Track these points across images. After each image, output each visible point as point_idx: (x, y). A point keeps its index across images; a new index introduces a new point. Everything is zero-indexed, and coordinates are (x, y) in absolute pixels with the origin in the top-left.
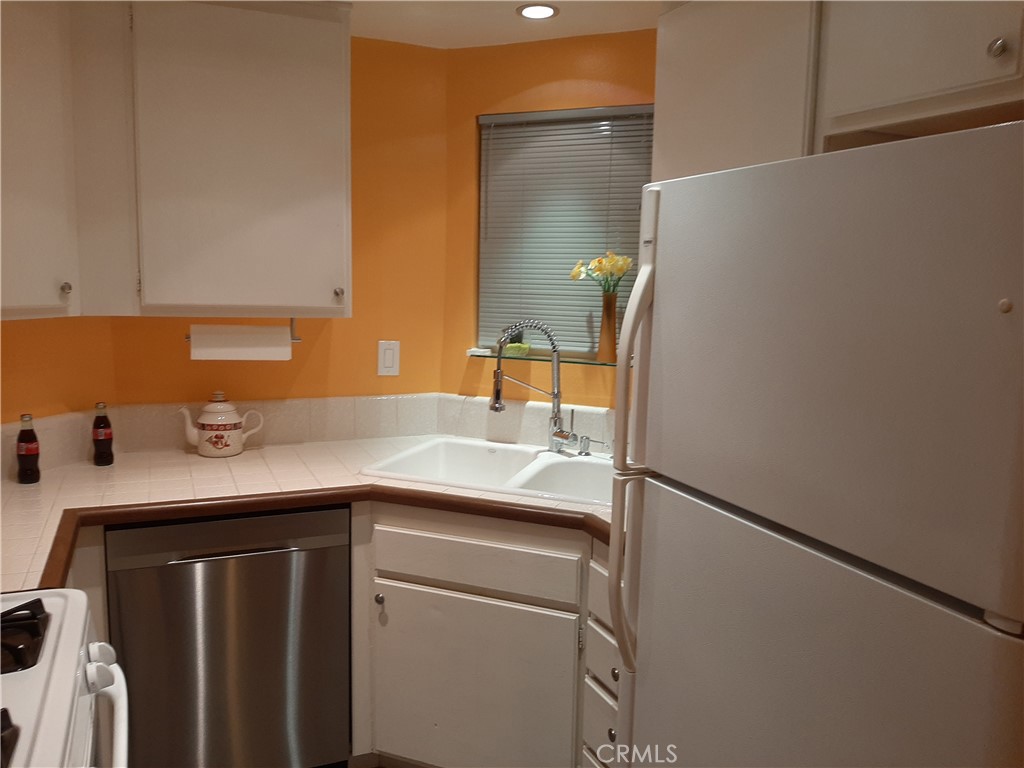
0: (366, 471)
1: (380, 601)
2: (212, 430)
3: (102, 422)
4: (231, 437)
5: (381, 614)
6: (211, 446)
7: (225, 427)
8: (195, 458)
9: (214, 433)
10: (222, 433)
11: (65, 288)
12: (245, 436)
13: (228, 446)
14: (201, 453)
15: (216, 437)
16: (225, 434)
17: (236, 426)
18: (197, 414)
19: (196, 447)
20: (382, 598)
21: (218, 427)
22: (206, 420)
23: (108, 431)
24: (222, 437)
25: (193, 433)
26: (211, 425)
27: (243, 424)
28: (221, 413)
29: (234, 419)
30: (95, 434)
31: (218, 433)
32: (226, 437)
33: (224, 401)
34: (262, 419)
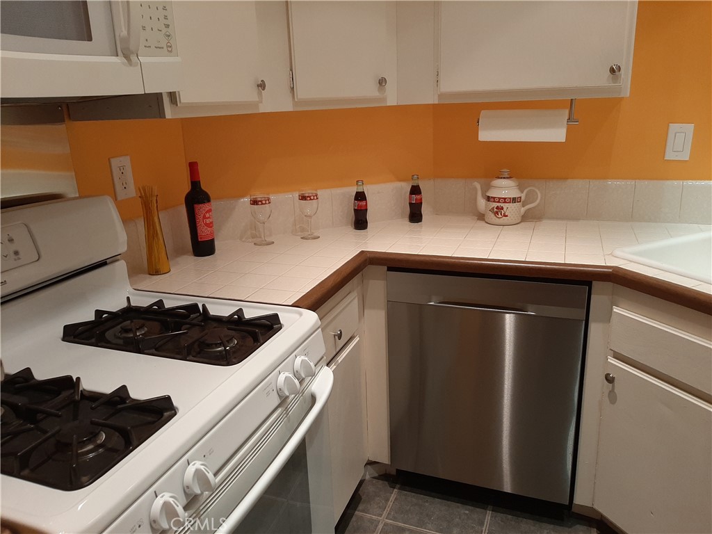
0: (617, 253)
1: (609, 379)
2: (494, 202)
3: (415, 190)
4: (509, 208)
5: (610, 392)
6: (493, 215)
7: (505, 200)
8: (482, 223)
9: (495, 205)
10: (502, 205)
11: (382, 82)
12: (523, 210)
13: (507, 216)
14: (486, 220)
15: (497, 208)
16: (505, 206)
17: (514, 200)
18: (487, 187)
19: (484, 215)
20: (613, 378)
21: (499, 200)
22: (491, 194)
23: (418, 197)
24: (502, 208)
25: (482, 203)
26: (494, 198)
27: (523, 199)
28: (505, 188)
29: (514, 193)
30: (410, 199)
31: (499, 204)
32: (505, 209)
33: (507, 178)
34: (539, 195)
